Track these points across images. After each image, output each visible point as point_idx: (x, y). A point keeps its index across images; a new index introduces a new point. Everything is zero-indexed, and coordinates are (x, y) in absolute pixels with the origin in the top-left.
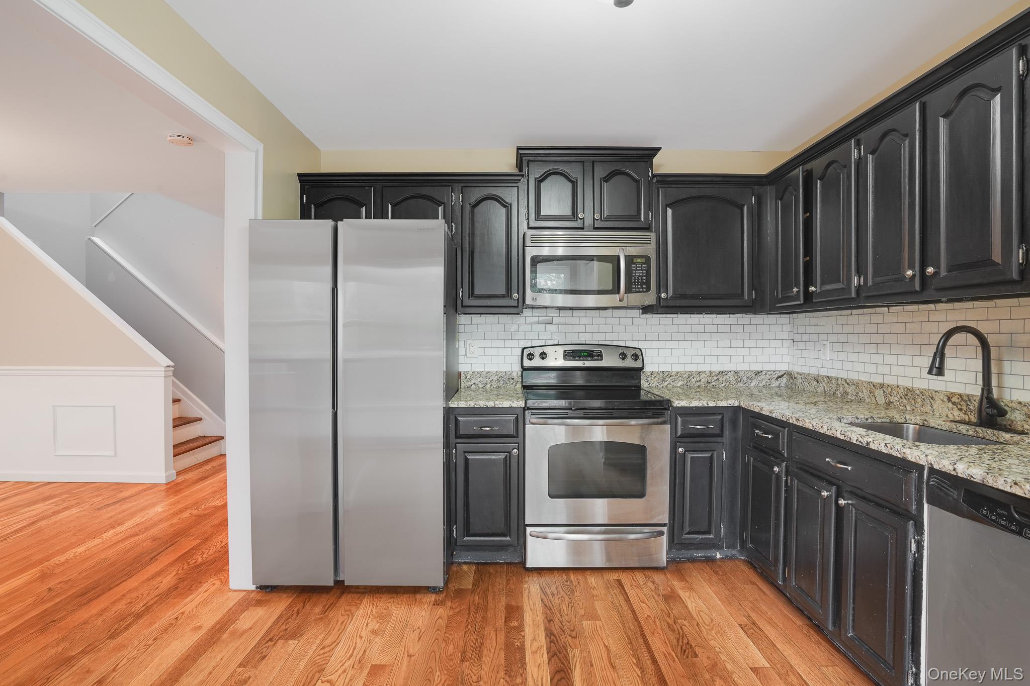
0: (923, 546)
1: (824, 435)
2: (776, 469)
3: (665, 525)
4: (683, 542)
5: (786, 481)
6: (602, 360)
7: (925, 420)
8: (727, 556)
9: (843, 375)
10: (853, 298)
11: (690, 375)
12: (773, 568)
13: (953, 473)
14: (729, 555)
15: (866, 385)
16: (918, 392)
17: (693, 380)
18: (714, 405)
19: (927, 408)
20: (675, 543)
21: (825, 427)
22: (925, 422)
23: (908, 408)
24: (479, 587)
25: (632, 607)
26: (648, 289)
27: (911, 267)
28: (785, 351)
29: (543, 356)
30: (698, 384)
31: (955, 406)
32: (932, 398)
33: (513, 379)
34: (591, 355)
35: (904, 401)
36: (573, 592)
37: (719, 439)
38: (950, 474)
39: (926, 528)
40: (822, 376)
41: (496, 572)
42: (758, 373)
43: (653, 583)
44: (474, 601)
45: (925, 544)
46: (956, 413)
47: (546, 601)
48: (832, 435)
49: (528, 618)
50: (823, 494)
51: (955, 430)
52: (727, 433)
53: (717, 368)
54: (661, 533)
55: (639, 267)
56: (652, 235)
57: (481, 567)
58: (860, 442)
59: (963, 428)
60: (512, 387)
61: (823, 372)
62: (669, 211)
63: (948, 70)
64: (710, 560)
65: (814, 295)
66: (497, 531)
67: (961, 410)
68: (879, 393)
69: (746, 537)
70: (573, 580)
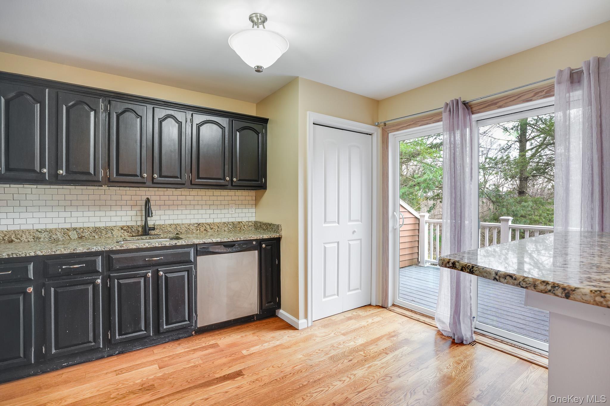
15: (58, 230)
16: (103, 228)
31: (125, 231)
32: (112, 230)
35: (94, 234)
67: (128, 232)
68: (72, 233)
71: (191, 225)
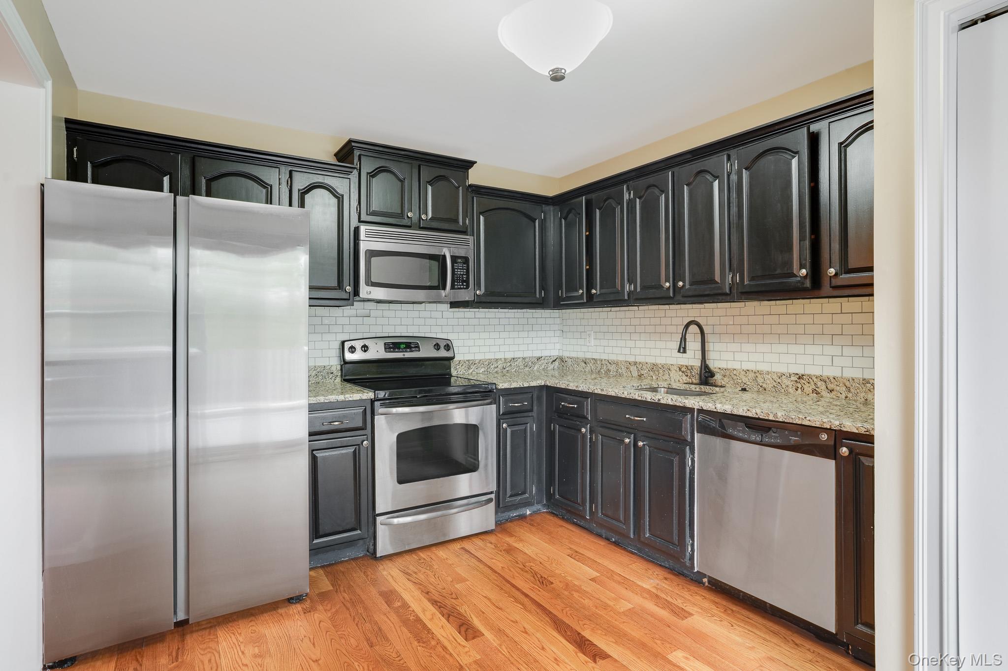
0: (694, 460)
1: (625, 398)
2: (583, 430)
3: (492, 493)
4: (507, 504)
5: (591, 439)
6: (419, 351)
7: (670, 384)
8: (534, 512)
9: (604, 357)
10: (626, 300)
11: (490, 362)
12: (581, 508)
13: (715, 410)
14: (535, 510)
15: (624, 364)
16: (660, 366)
17: (492, 367)
18: (528, 386)
19: (666, 377)
20: (501, 506)
21: (626, 393)
22: (670, 386)
23: (654, 378)
24: (339, 586)
25: (487, 565)
26: (468, 287)
27: (667, 280)
28: (556, 340)
29: (365, 348)
30: (496, 370)
31: (683, 374)
32: (669, 369)
33: (332, 373)
34: (409, 346)
35: (651, 373)
36: (431, 567)
37: (530, 414)
38: (713, 411)
39: (696, 449)
40: (588, 359)
41: (347, 569)
42: (539, 359)
43: (491, 543)
44: (344, 598)
45: (696, 459)
46: (684, 378)
47: (413, 579)
48: (631, 398)
49: (406, 596)
50: (626, 441)
51: (688, 389)
52: (535, 408)
53: (509, 356)
54: (490, 500)
55: (460, 266)
56: (471, 239)
57: (329, 569)
58: (653, 400)
59: (693, 387)
60: (331, 381)
61: (589, 356)
62: (482, 218)
63: (689, 156)
64: (523, 517)
65: (594, 297)
66: (349, 527)
67: (687, 376)
68: (633, 369)
69: (554, 491)
70: (425, 558)
71: (783, 377)
